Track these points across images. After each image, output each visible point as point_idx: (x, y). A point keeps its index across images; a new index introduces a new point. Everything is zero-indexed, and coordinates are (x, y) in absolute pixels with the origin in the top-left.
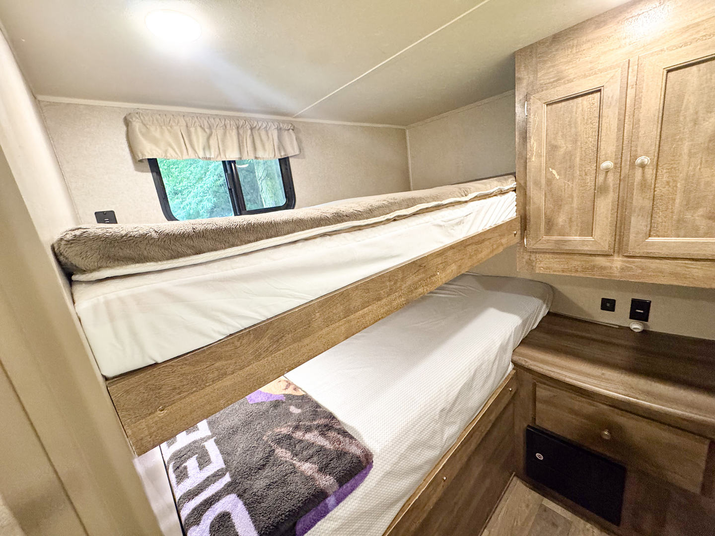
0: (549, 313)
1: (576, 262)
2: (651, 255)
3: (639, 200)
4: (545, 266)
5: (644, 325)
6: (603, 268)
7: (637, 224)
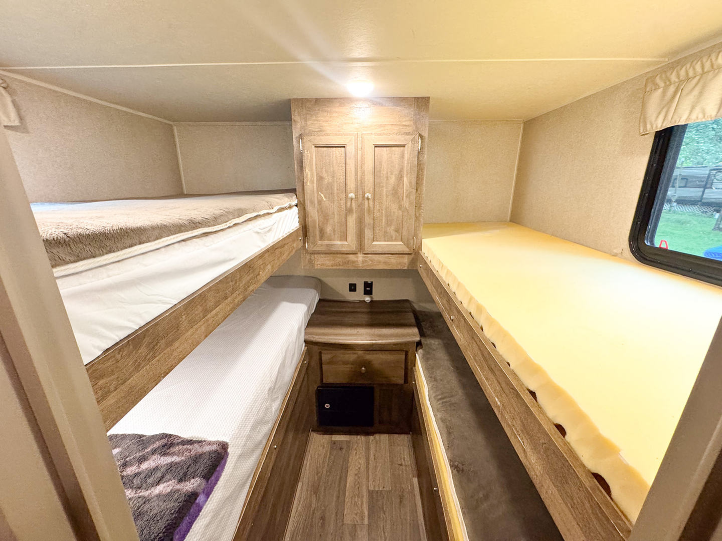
0: (320, 300)
1: (339, 259)
2: (375, 252)
3: (368, 220)
4: (321, 263)
5: (371, 298)
6: (354, 262)
7: (368, 233)
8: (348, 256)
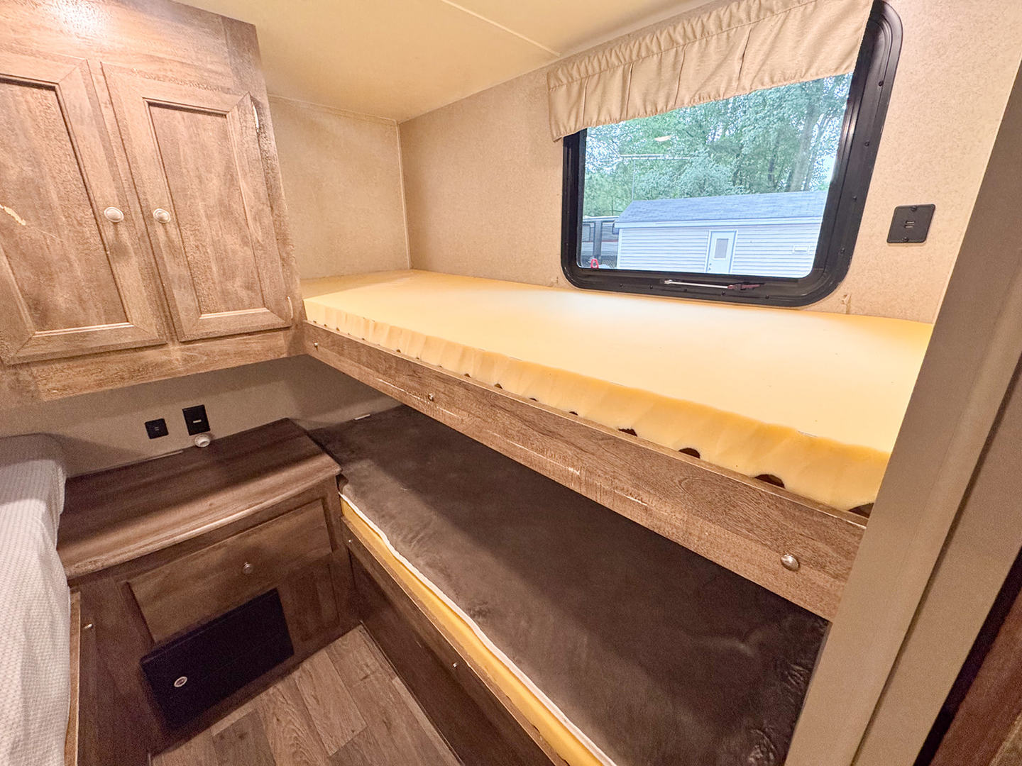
6: (158, 365)
7: (183, 299)
8: (141, 354)
